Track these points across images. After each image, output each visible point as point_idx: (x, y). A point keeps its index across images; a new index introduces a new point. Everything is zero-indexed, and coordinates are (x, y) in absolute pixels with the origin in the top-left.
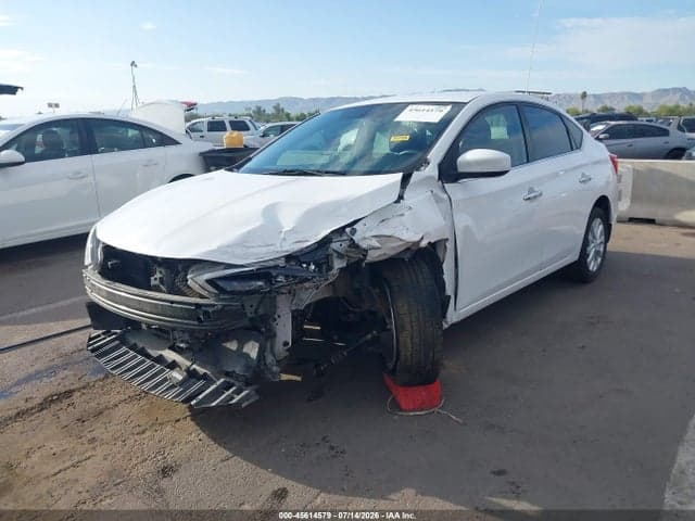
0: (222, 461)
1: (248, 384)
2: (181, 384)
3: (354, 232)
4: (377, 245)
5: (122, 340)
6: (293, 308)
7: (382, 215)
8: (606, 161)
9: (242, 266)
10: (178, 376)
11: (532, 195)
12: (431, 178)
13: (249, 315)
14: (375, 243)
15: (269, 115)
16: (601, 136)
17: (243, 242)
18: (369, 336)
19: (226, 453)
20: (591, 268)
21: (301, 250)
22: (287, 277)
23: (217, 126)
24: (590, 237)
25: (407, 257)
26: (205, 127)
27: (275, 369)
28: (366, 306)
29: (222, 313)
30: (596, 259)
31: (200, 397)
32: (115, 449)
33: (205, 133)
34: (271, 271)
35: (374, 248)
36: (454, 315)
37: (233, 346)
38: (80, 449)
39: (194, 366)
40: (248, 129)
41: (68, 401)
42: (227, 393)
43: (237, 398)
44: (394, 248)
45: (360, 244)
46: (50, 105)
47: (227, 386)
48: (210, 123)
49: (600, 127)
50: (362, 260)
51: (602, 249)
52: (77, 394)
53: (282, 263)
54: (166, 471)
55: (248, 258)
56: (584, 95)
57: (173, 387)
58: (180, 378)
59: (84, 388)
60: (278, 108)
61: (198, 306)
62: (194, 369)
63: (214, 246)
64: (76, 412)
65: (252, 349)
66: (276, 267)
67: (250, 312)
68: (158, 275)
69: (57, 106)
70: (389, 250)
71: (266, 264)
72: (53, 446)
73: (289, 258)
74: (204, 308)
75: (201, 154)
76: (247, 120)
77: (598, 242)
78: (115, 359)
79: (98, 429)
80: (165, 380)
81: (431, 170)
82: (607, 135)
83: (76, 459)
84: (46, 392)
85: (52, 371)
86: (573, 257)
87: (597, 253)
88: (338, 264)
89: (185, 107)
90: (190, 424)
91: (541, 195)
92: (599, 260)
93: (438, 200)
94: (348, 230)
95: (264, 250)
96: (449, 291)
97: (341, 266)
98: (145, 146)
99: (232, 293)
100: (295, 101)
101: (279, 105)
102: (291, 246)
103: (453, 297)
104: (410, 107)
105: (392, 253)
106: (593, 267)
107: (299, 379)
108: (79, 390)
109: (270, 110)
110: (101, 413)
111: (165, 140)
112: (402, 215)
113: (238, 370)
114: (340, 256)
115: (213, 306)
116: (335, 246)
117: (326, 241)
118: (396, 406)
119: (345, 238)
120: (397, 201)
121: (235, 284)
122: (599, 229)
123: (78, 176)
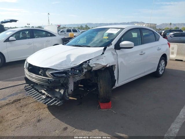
0: (53, 119)
1: (61, 100)
2: (45, 99)
3: (89, 62)
4: (95, 66)
5: (33, 87)
6: (74, 81)
7: (97, 58)
8: (166, 44)
9: (60, 70)
10: (44, 97)
11: (142, 53)
12: (112, 48)
13: (61, 83)
14: (94, 65)
15: (84, 28)
16: (172, 36)
17: (60, 64)
18: (94, 89)
19: (54, 117)
20: (160, 73)
21: (75, 67)
22: (71, 73)
23: (69, 31)
24: (160, 65)
25: (103, 69)
26: (66, 31)
27: (68, 97)
28: (93, 81)
29: (54, 82)
30: (162, 71)
31: (49, 103)
32: (28, 114)
33: (66, 32)
34: (67, 72)
35: (94, 67)
36: (117, 85)
37: (57, 90)
38: (20, 114)
39: (48, 95)
40: (77, 32)
41: (19, 102)
42: (55, 102)
43: (57, 103)
44: (99, 67)
45: (90, 65)
46: (28, 24)
47: (55, 100)
48: (67, 30)
49: (172, 34)
50: (91, 70)
51: (164, 68)
52: (22, 100)
53: (70, 70)
54: (39, 121)
55: (61, 68)
56: (171, 24)
57: (43, 100)
58: (45, 97)
59: (23, 98)
60: (86, 26)
61: (49, 80)
62: (49, 96)
63: (53, 65)
64: (21, 104)
65: (62, 92)
66: (68, 71)
67: (62, 82)
68: (41, 71)
69: (29, 24)
70: (98, 67)
71: (66, 70)
72: (14, 113)
73: (72, 68)
74: (50, 80)
75: (62, 39)
76: (77, 29)
77: (163, 66)
78: (30, 92)
79: (25, 109)
80: (41, 98)
81: (112, 46)
82: (173, 36)
83: (18, 116)
84: (14, 99)
85: (17, 94)
86: (155, 70)
87: (162, 69)
88: (85, 70)
89: (58, 26)
90: (47, 109)
91: (145, 53)
92: (163, 71)
93: (113, 54)
94: (87, 62)
95: (66, 66)
96: (116, 78)
97: (86, 71)
98: (47, 37)
99: (57, 77)
100: (91, 24)
101: (87, 25)
102: (72, 66)
103: (117, 80)
104: (110, 29)
105: (99, 68)
106: (161, 73)
107: (76, 99)
108: (22, 99)
109: (84, 27)
110: (26, 105)
111: (52, 35)
112: (103, 58)
113: (58, 96)
114: (85, 68)
115: (52, 80)
116: (84, 66)
117: (82, 64)
118: (100, 108)
119: (87, 64)
120: (102, 55)
121: (58, 74)
122: (163, 63)
123: (29, 44)
